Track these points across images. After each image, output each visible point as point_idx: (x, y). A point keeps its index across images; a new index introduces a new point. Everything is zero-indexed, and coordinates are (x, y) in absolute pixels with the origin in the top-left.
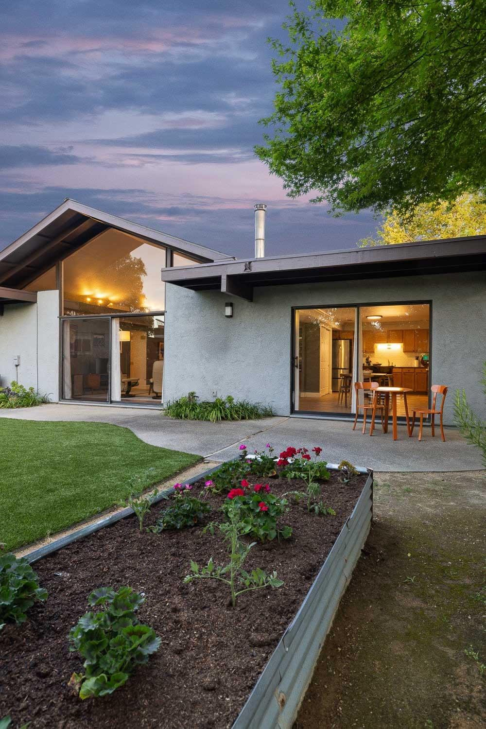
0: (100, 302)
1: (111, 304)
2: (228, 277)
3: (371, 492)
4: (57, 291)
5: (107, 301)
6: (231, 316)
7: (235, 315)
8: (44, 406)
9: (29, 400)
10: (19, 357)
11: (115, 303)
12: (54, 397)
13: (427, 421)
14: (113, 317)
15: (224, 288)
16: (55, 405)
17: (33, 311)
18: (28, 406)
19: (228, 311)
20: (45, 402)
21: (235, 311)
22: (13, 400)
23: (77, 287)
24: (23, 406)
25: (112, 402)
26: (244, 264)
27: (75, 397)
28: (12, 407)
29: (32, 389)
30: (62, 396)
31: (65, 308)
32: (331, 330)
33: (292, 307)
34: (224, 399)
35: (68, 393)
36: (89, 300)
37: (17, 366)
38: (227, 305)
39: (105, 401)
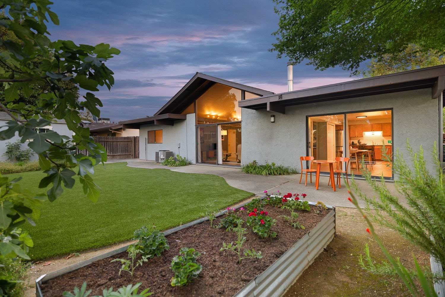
0: (214, 117)
1: (219, 118)
2: (270, 103)
3: (334, 219)
4: (194, 114)
5: (217, 116)
6: (274, 122)
7: (276, 121)
8: (190, 166)
9: (184, 163)
10: (180, 144)
11: (220, 117)
12: (194, 162)
13: (391, 179)
14: (218, 125)
15: (268, 109)
16: (194, 165)
17: (185, 123)
18: (183, 166)
19: (272, 119)
20: (190, 164)
21: (276, 119)
22: (177, 163)
23: (203, 111)
24: (181, 166)
25: (218, 164)
26: (278, 96)
27: (203, 162)
28: (177, 166)
29: (185, 158)
30: (197, 161)
31: (198, 121)
32: (335, 125)
33: (306, 116)
34: (270, 164)
35: (200, 160)
36: (208, 116)
37: (179, 148)
38: (272, 116)
39: (215, 164)
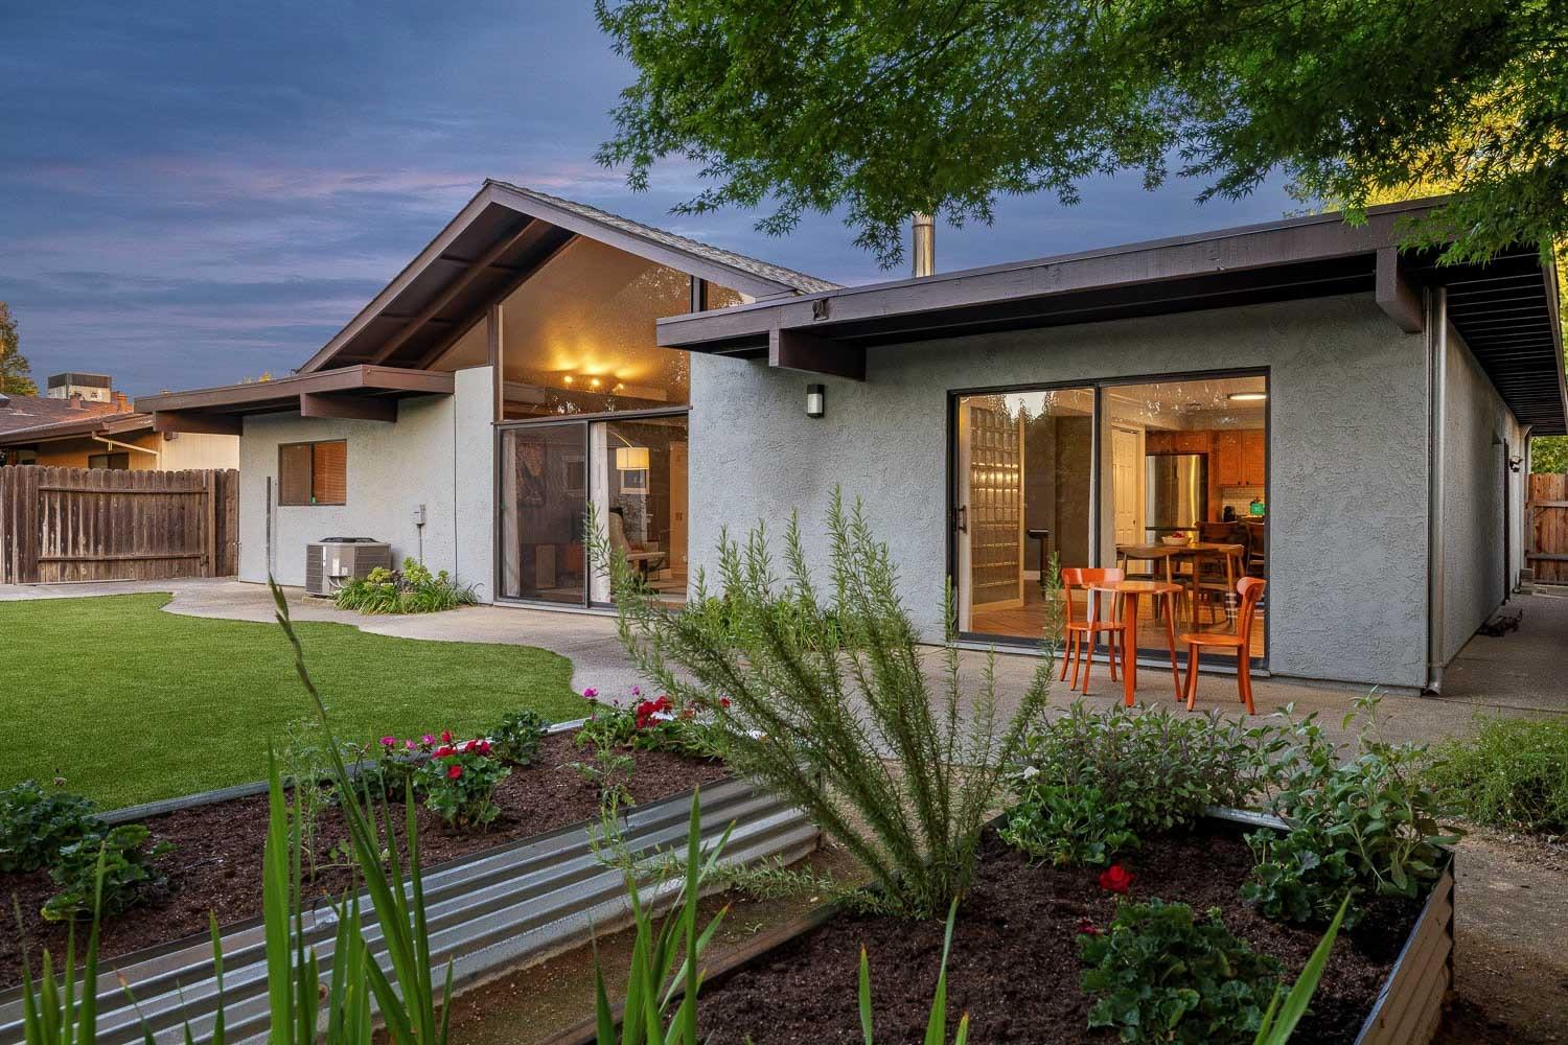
0: (596, 383)
1: (621, 386)
2: (784, 332)
4: (491, 368)
5: (611, 380)
6: (820, 416)
7: (829, 412)
8: (465, 610)
9: (440, 597)
10: (423, 508)
11: (628, 383)
12: (486, 592)
14: (592, 422)
15: (774, 360)
16: (488, 609)
17: (447, 409)
18: (430, 610)
19: (814, 403)
20: (467, 601)
21: (829, 402)
22: (406, 596)
23: (543, 353)
24: (422, 610)
25: (590, 605)
26: (811, 305)
27: (528, 591)
28: (400, 613)
29: (443, 574)
30: (500, 591)
32: (1142, 431)
33: (949, 392)
35: (512, 586)
36: (568, 380)
37: (420, 526)
38: (810, 390)
39: (577, 601)
